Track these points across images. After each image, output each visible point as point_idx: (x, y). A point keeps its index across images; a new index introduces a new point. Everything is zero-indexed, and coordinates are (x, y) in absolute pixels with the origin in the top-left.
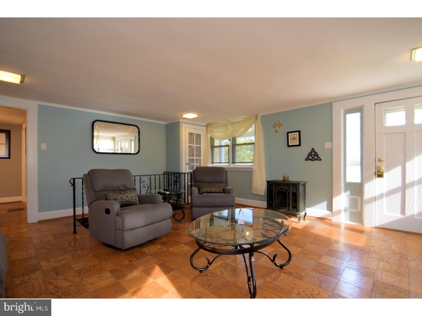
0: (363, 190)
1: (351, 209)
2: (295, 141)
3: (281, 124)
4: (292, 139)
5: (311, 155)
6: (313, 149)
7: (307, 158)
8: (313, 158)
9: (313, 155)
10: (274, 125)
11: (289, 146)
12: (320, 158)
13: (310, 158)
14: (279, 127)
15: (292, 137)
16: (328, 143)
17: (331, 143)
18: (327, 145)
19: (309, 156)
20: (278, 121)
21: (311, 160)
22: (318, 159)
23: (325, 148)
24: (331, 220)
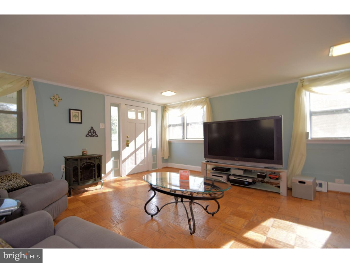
0: (120, 155)
1: (114, 169)
2: (77, 118)
3: (60, 99)
4: (74, 116)
5: (91, 132)
6: (92, 127)
7: (87, 135)
8: (92, 135)
9: (92, 132)
10: (52, 98)
11: (70, 122)
12: (98, 134)
13: (90, 134)
14: (59, 101)
15: (74, 114)
16: (102, 124)
17: (104, 124)
18: (102, 126)
19: (89, 133)
20: (57, 95)
21: (91, 136)
22: (96, 135)
23: (101, 127)
24: (105, 180)
